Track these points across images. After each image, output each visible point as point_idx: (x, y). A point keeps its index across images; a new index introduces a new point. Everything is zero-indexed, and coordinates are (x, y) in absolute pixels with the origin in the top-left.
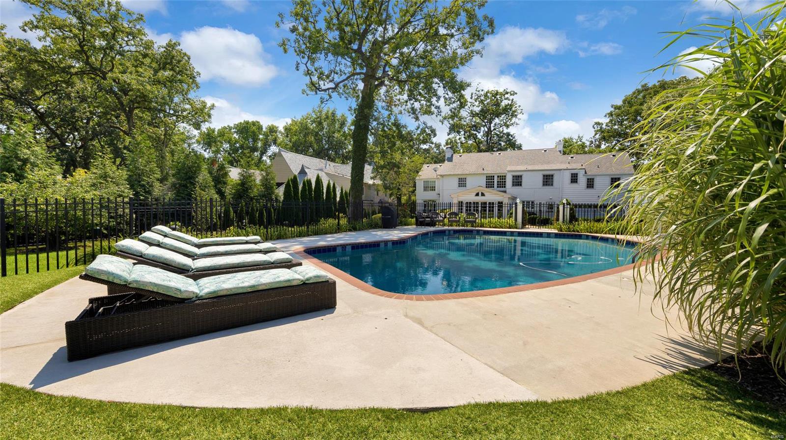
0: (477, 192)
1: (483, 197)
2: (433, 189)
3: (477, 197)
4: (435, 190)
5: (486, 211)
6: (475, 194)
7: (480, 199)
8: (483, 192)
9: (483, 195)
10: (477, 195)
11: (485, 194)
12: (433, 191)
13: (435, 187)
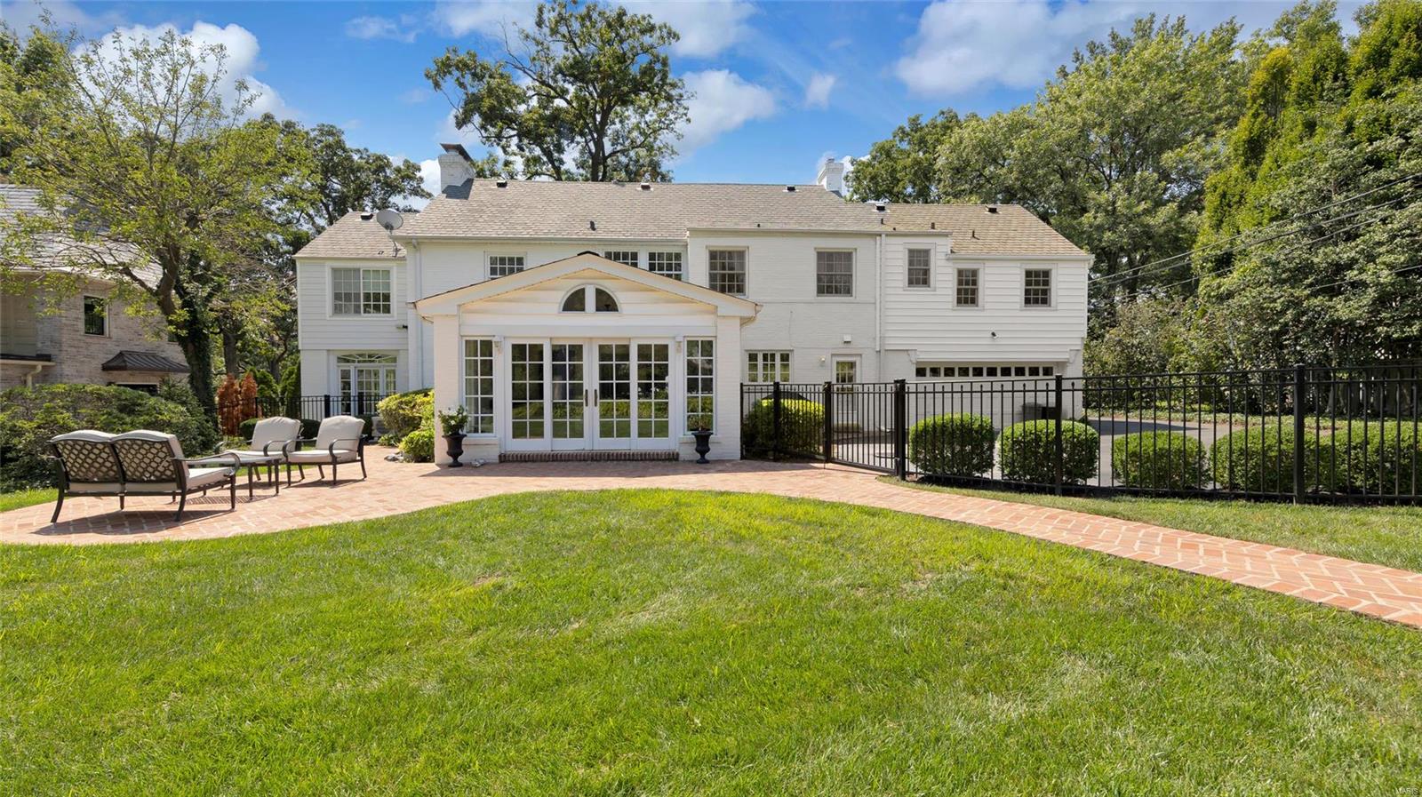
0: (572, 286)
1: (606, 318)
2: (379, 303)
3: (574, 318)
4: (387, 310)
5: (624, 392)
6: (561, 296)
7: (590, 327)
8: (608, 286)
9: (606, 303)
10: (574, 303)
11: (620, 297)
12: (381, 316)
13: (387, 297)
